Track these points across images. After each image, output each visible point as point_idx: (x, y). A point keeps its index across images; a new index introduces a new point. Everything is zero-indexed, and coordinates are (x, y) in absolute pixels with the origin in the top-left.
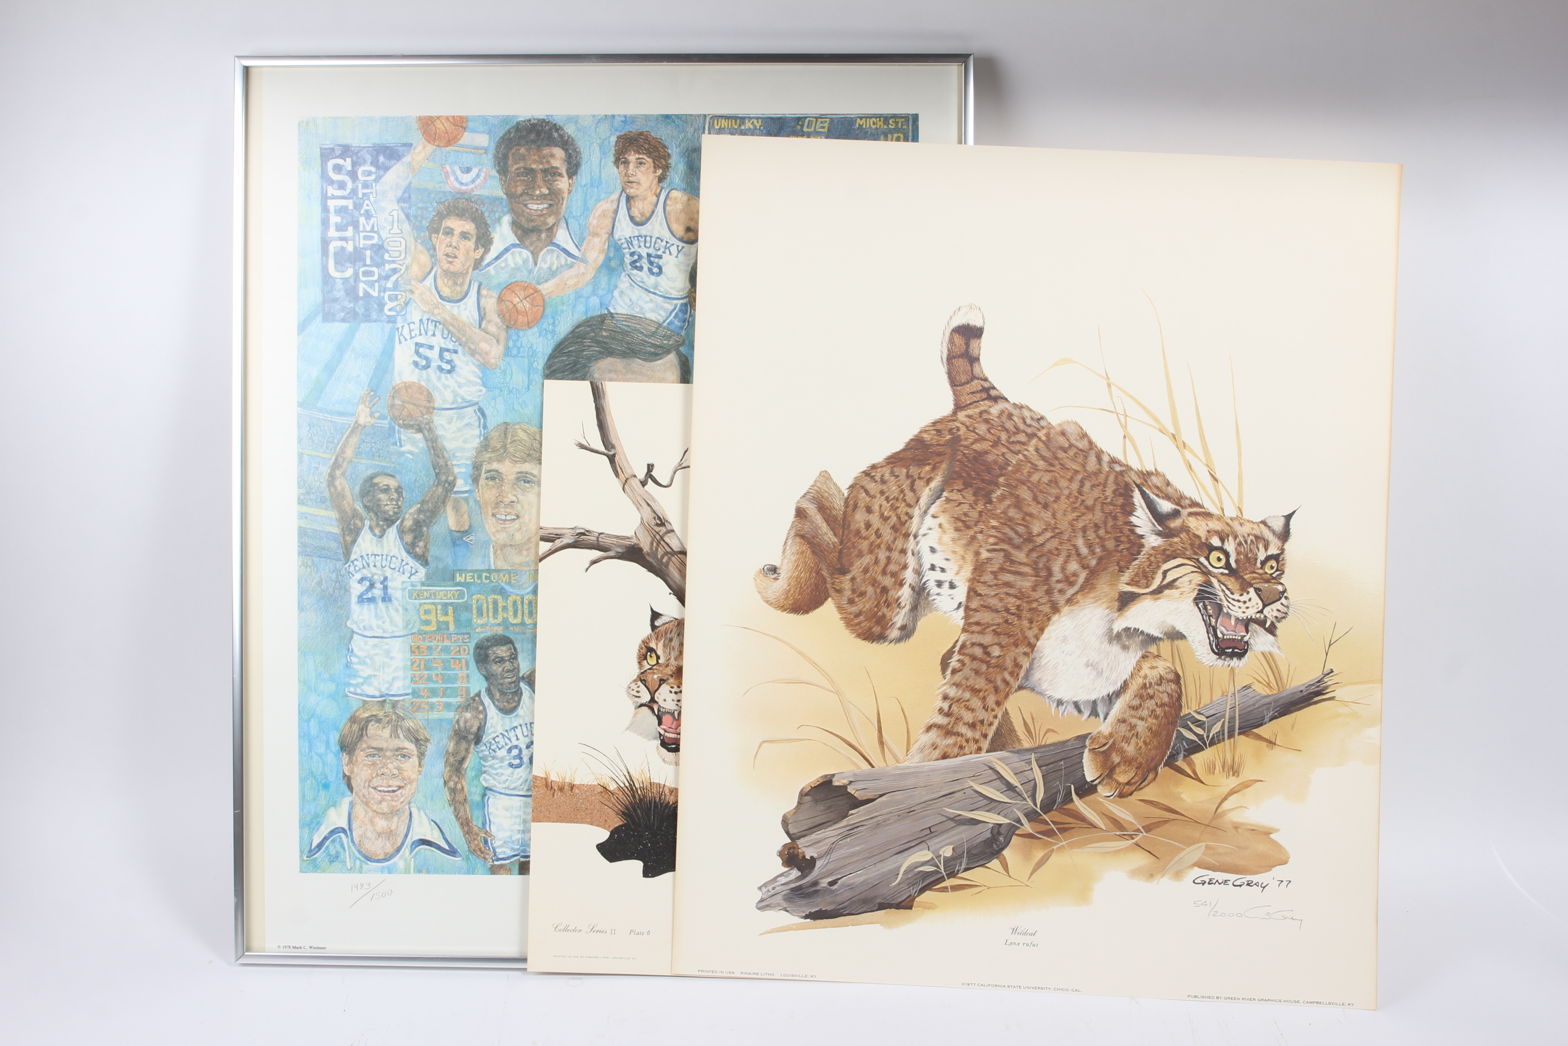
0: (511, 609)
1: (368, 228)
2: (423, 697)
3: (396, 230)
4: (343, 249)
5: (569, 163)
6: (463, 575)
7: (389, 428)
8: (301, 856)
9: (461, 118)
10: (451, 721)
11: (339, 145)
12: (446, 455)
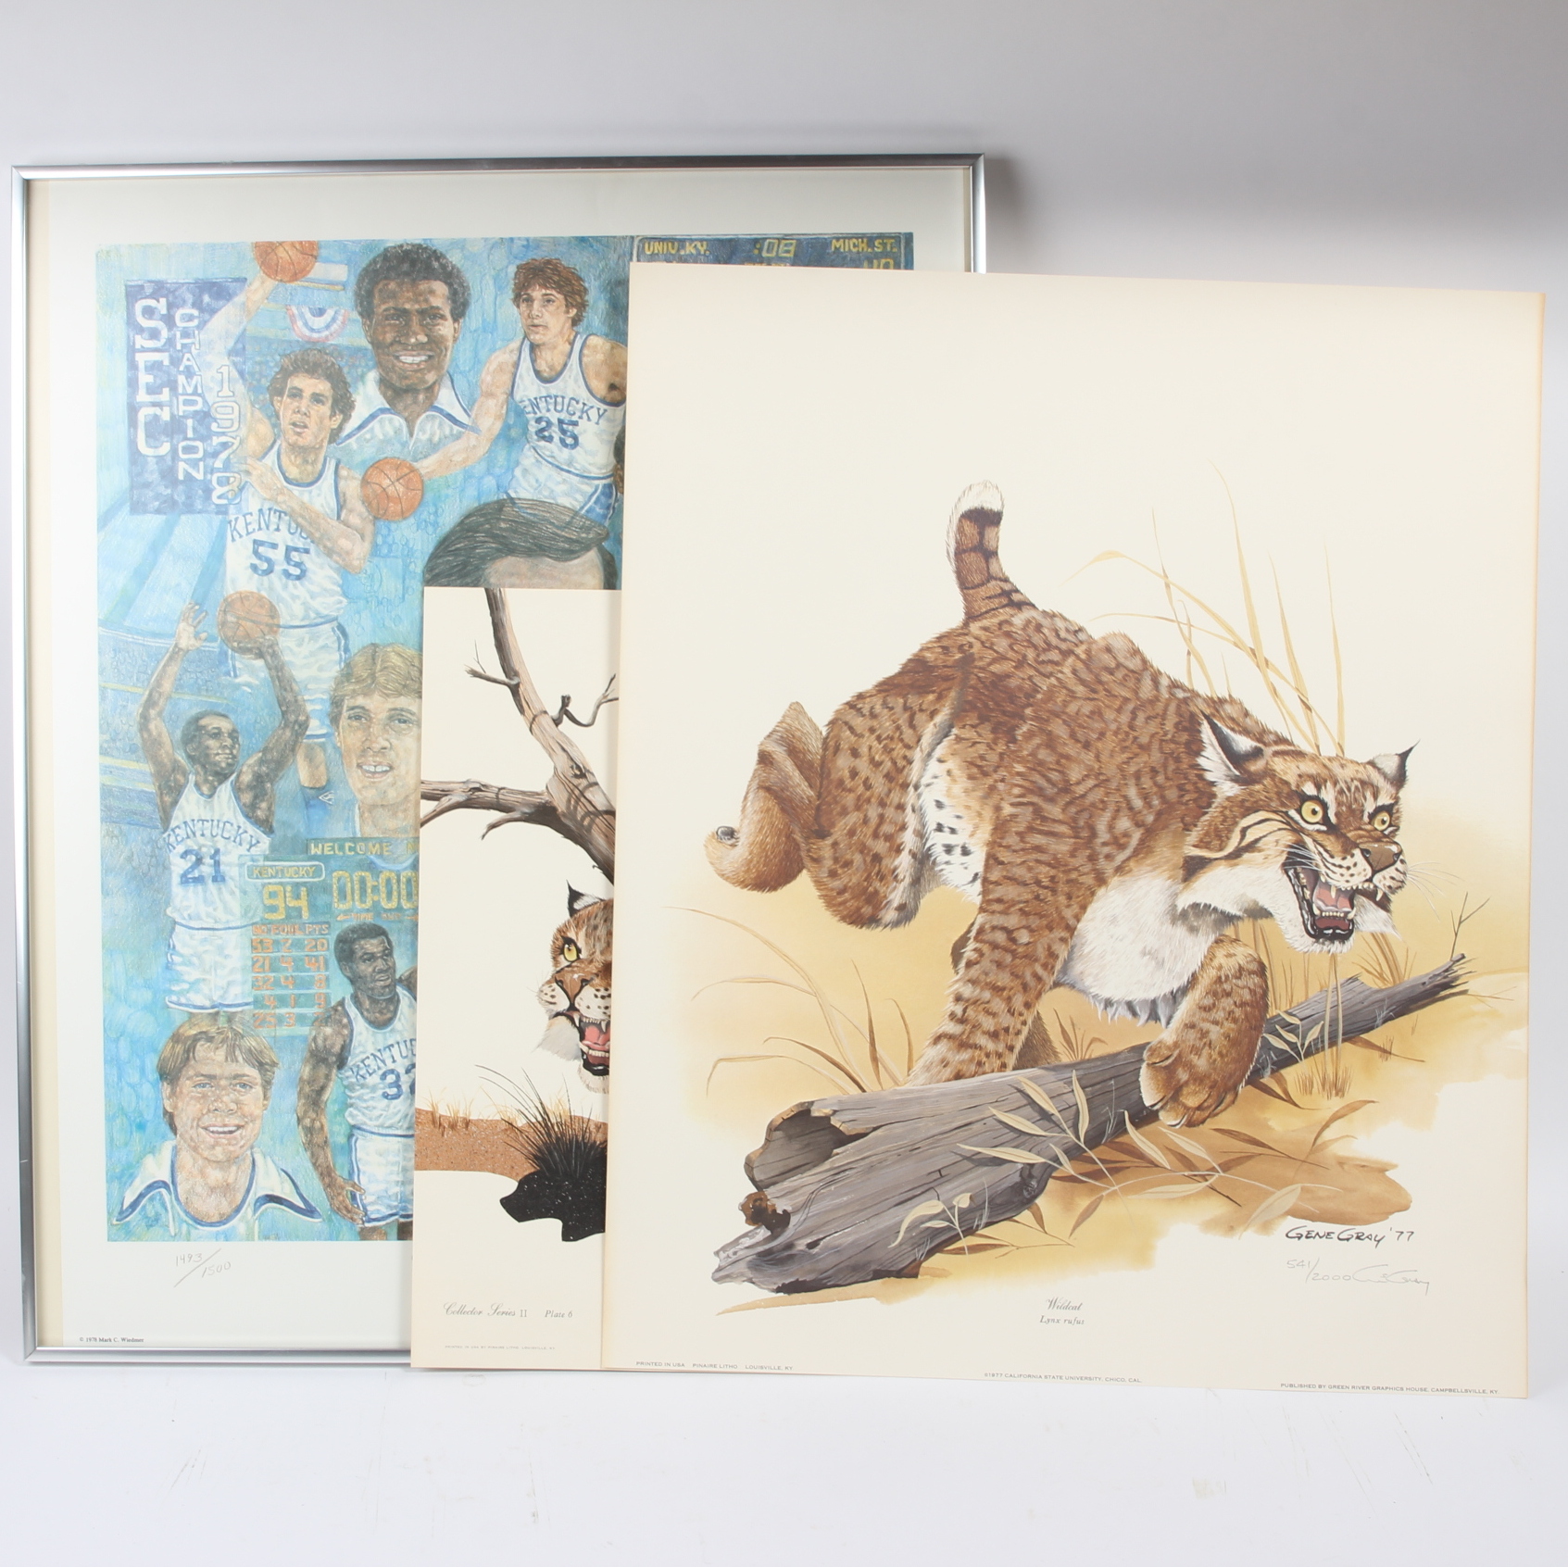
0: (383, 889)
1: (190, 390)
2: (268, 1007)
3: (226, 392)
4: (156, 417)
5: (454, 301)
6: (320, 846)
7: (220, 653)
8: (109, 1220)
9: (311, 243)
10: (305, 1039)
11: (149, 282)
12: (295, 687)
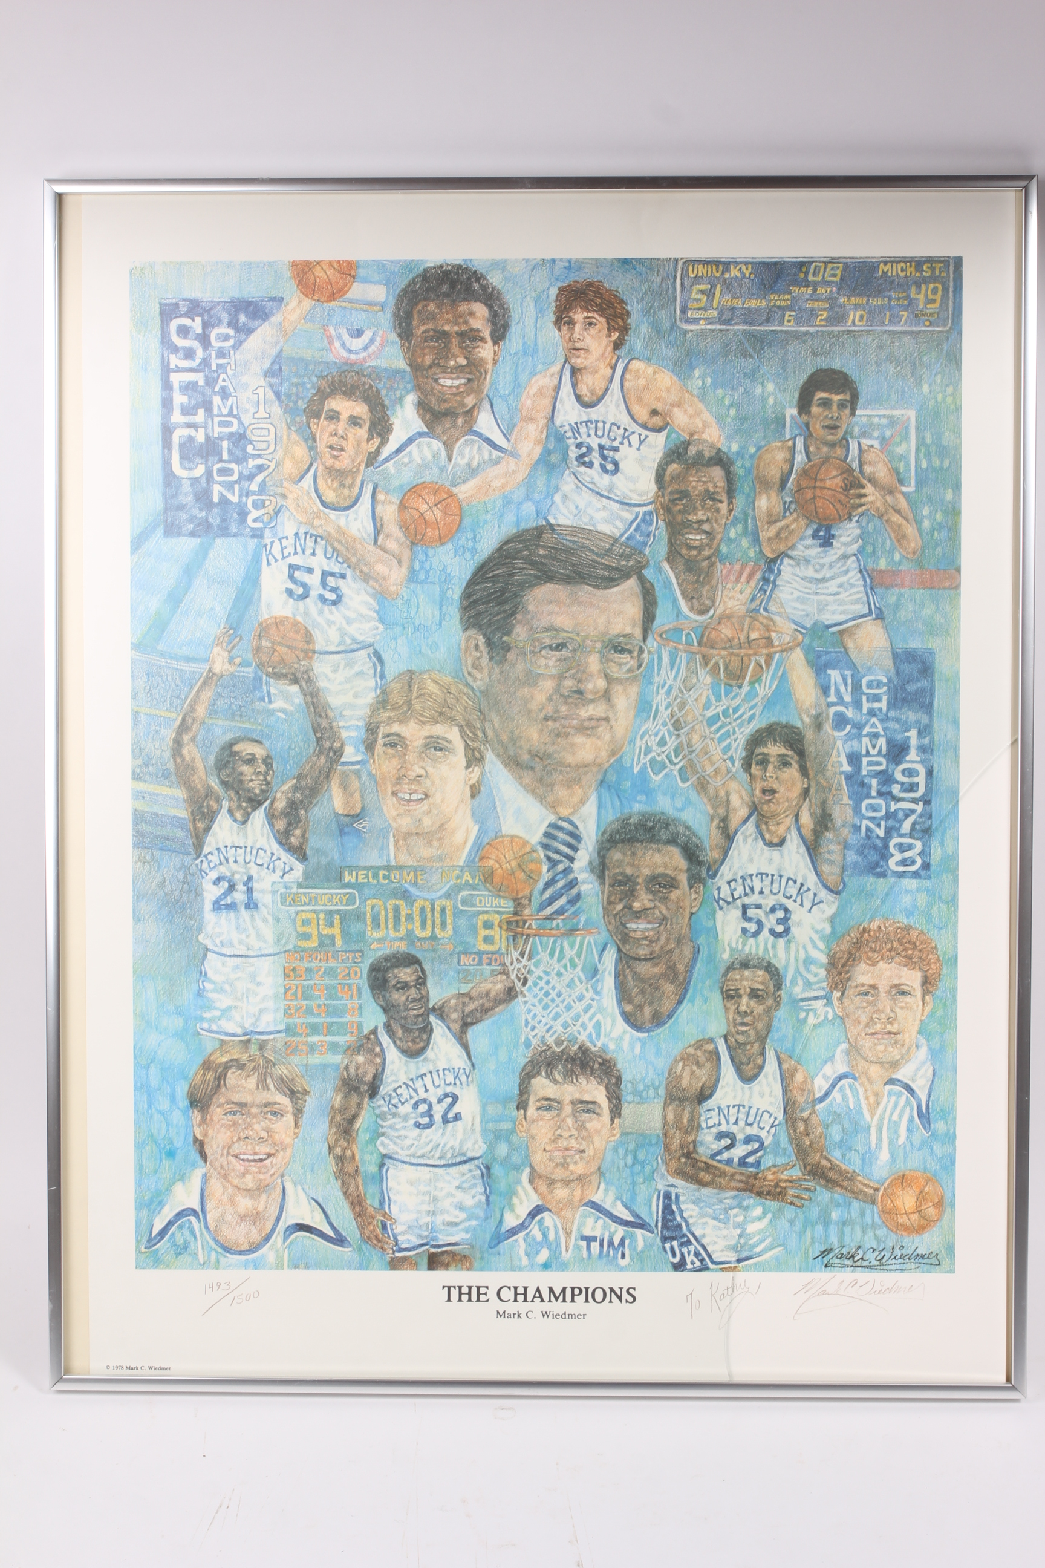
0: (417, 918)
1: (225, 411)
2: (301, 1035)
3: (262, 414)
4: (191, 439)
5: (494, 324)
6: (354, 873)
7: (255, 678)
9: (349, 263)
10: (338, 1066)
11: (184, 300)
12: (330, 714)
